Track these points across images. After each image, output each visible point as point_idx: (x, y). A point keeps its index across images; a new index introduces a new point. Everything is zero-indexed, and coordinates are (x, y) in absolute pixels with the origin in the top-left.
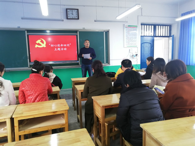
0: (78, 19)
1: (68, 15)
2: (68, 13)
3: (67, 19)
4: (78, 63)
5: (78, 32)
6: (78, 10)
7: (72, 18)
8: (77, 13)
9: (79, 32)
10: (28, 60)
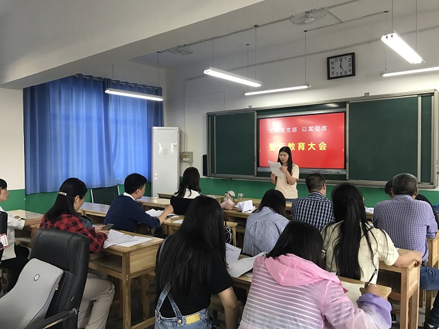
0: (353, 74)
1: (331, 70)
2: (331, 66)
3: (329, 78)
4: (345, 175)
5: (348, 105)
6: (353, 55)
7: (339, 75)
8: (351, 63)
9: (350, 104)
10: (256, 163)
